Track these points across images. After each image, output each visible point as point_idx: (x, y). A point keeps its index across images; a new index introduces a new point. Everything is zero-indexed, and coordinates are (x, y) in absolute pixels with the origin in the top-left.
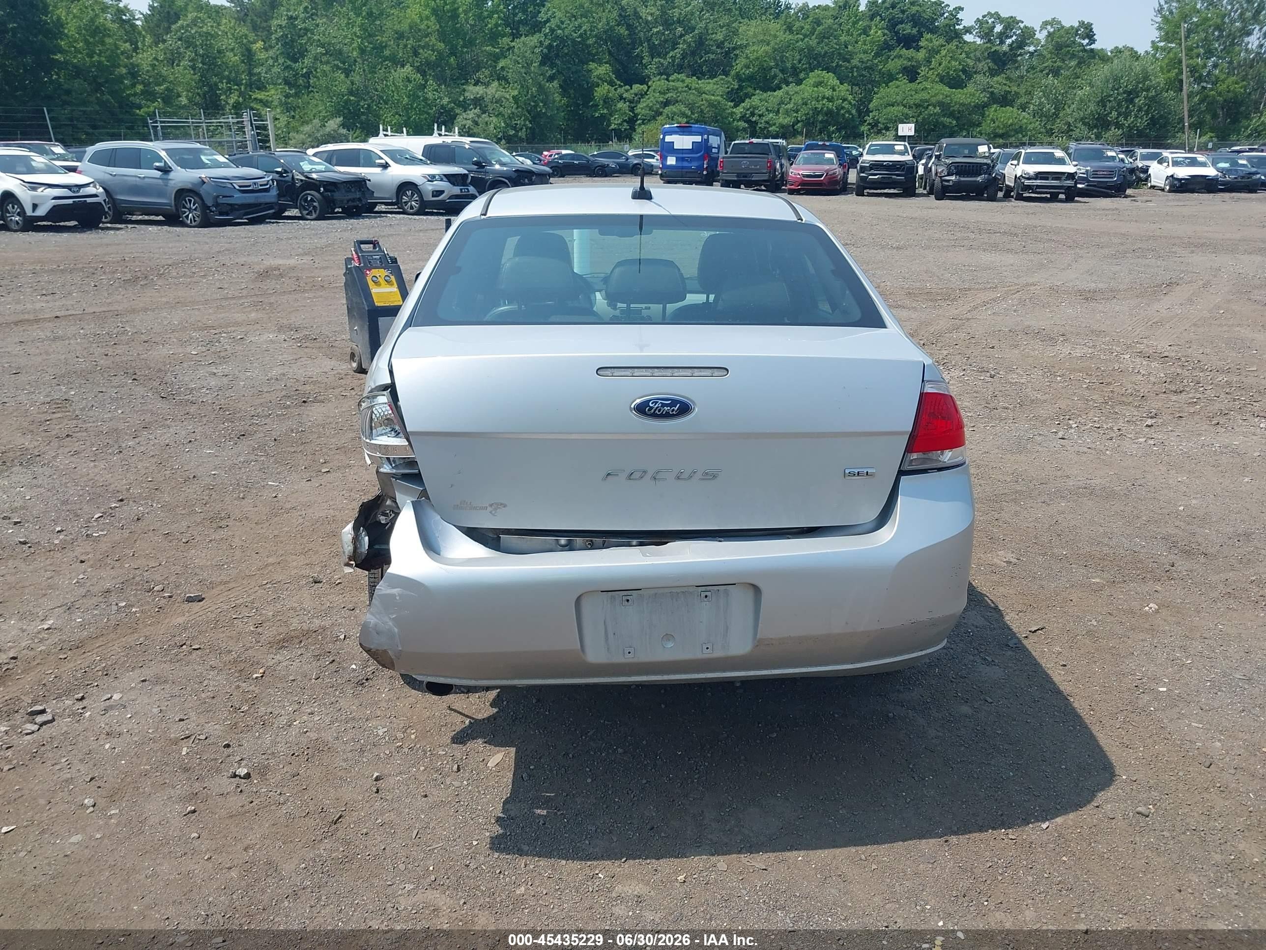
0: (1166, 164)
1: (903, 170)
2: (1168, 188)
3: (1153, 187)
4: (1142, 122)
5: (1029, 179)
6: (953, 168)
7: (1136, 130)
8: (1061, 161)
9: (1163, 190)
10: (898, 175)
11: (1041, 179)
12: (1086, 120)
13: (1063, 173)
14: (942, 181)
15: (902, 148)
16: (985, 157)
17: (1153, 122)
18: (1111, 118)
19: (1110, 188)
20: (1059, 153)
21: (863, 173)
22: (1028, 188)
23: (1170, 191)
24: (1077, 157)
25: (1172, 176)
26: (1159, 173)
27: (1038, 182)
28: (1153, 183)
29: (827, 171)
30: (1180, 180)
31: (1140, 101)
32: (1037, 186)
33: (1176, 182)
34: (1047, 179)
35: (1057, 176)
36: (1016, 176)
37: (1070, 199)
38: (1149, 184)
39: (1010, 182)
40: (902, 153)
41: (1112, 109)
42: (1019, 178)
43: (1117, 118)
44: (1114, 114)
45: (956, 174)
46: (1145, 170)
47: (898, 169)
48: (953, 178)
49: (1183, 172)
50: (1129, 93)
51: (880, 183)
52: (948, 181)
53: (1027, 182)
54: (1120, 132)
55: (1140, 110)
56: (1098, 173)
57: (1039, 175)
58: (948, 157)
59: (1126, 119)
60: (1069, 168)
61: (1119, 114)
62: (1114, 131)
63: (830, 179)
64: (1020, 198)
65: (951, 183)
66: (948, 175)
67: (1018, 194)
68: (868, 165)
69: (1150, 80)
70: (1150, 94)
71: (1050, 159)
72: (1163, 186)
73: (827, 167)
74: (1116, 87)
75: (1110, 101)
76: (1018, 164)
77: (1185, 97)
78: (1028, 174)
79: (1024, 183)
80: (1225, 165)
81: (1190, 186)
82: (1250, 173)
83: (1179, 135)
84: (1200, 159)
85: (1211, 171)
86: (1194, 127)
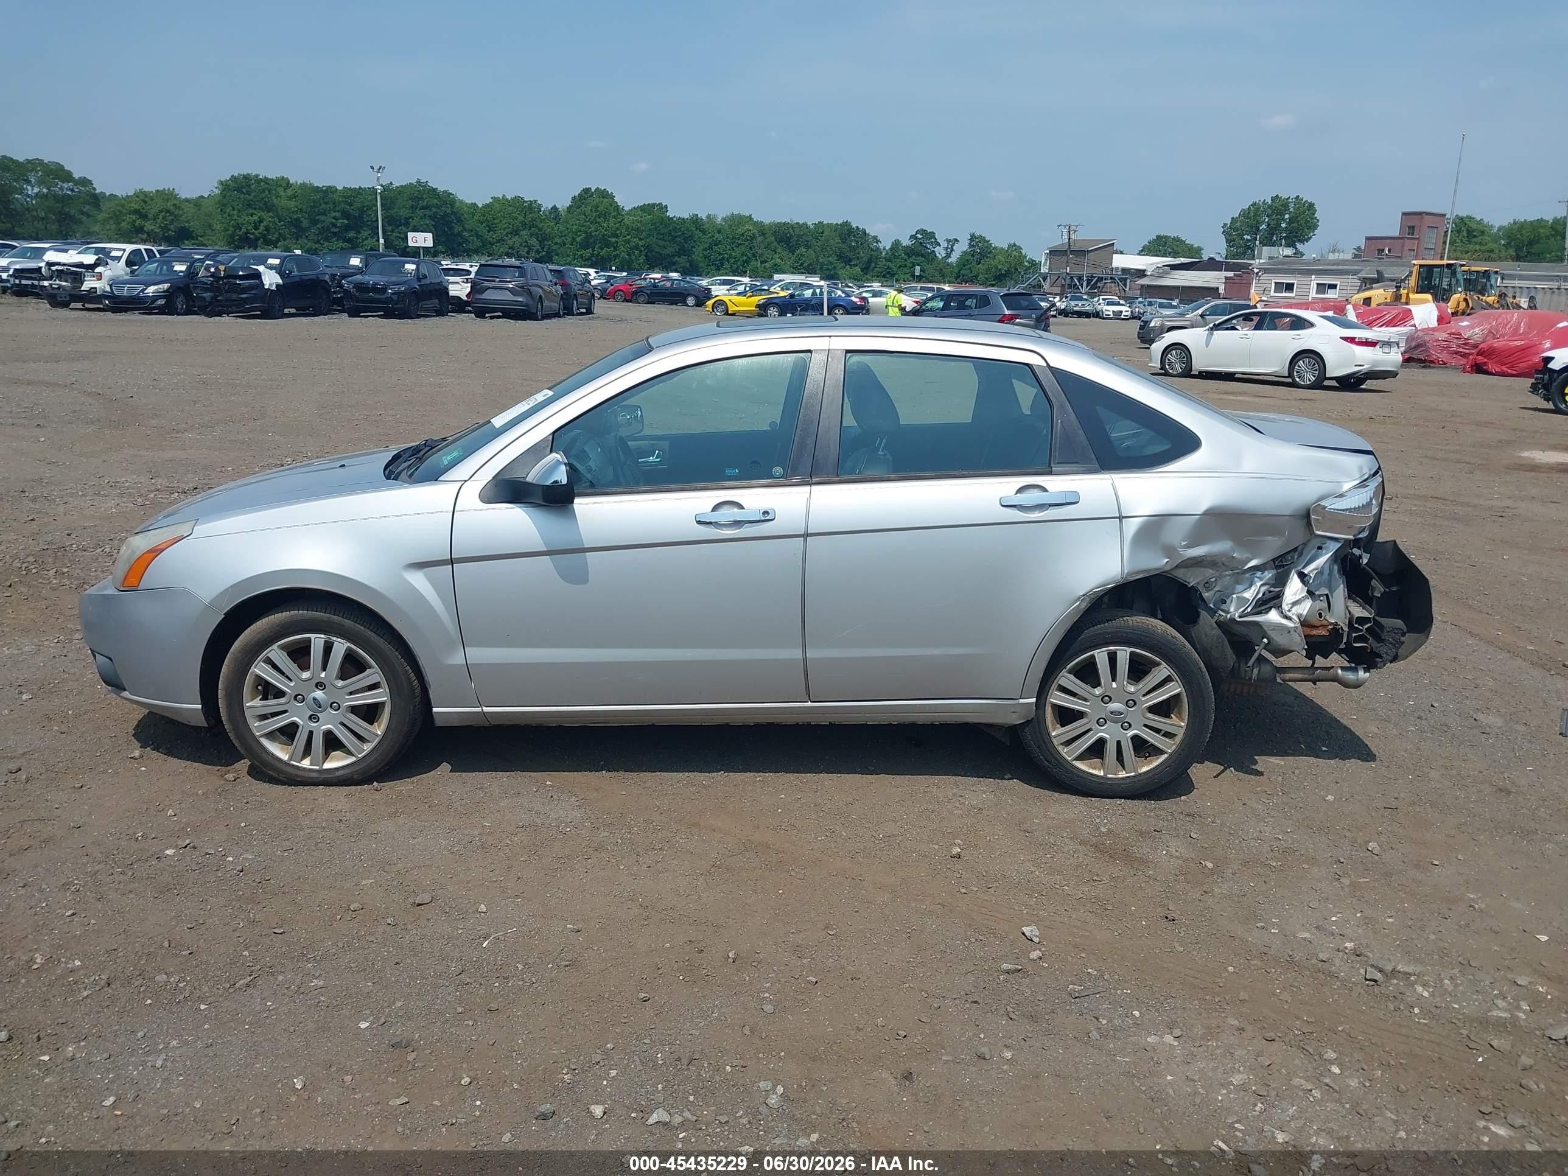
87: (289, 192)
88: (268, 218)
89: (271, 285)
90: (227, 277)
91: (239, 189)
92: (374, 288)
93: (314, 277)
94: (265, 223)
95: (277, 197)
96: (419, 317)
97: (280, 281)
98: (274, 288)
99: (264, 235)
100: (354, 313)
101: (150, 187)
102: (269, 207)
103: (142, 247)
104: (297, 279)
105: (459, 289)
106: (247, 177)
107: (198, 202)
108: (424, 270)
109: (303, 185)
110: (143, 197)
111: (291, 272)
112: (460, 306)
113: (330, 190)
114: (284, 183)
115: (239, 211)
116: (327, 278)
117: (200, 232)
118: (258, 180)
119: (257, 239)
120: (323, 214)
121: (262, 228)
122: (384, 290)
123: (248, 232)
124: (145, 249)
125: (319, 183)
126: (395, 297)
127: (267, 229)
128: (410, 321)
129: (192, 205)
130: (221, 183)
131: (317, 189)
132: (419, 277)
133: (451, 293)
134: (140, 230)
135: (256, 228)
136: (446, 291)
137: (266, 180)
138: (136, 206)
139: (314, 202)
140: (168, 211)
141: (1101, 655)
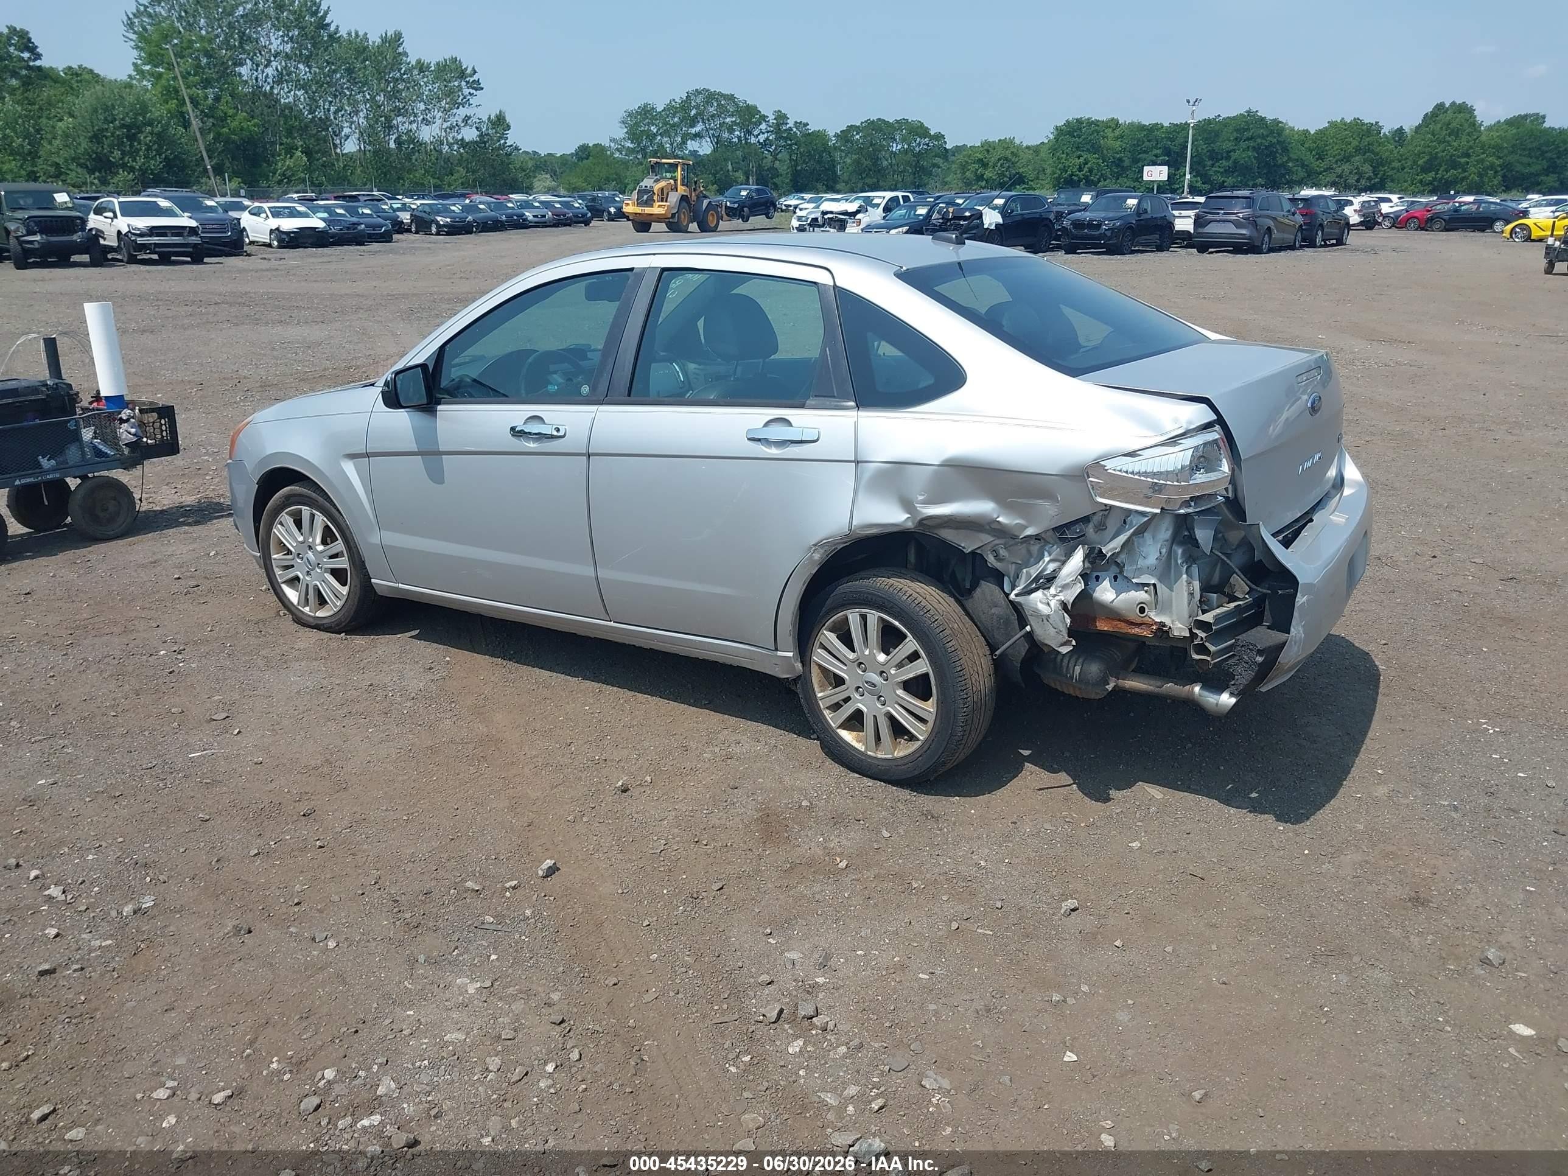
0: (263, 215)
2: (276, 243)
3: (252, 243)
4: (156, 164)
5: (141, 235)
6: (32, 224)
7: (151, 174)
8: (168, 213)
9: (270, 245)
11: (158, 235)
12: (81, 161)
13: (184, 228)
14: (21, 243)
16: (67, 209)
17: (169, 164)
18: (114, 158)
19: (225, 244)
20: (164, 203)
22: (143, 247)
23: (279, 247)
24: (186, 206)
25: (278, 229)
26: (257, 226)
27: (156, 239)
28: (252, 239)
30: (288, 233)
31: (145, 137)
32: (154, 244)
33: (284, 236)
34: (164, 235)
35: (178, 231)
36: (119, 232)
37: (197, 260)
38: (248, 241)
39: (111, 241)
41: (112, 146)
42: (126, 235)
43: (121, 159)
44: (117, 154)
45: (40, 233)
46: (238, 222)
48: (38, 238)
49: (289, 224)
50: (128, 127)
52: (31, 242)
53: (140, 240)
54: (131, 176)
55: (149, 148)
56: (206, 226)
57: (154, 231)
58: (14, 209)
59: (134, 160)
60: (186, 221)
61: (124, 153)
62: (122, 175)
64: (133, 260)
65: (36, 245)
66: (28, 234)
67: (130, 255)
69: (151, 111)
70: (156, 130)
71: (153, 210)
72: (268, 241)
74: (109, 118)
75: (107, 138)
76: (115, 216)
77: (198, 134)
78: (139, 229)
79: (135, 241)
80: (325, 215)
81: (301, 240)
82: (354, 224)
83: (204, 180)
84: (298, 209)
85: (316, 222)
86: (219, 170)
87: (1117, 132)
88: (1093, 159)
89: (990, 224)
90: (955, 218)
91: (1071, 134)
92: (1090, 225)
93: (1037, 216)
94: (1089, 165)
95: (1104, 138)
96: (1133, 252)
97: (1000, 221)
98: (993, 227)
99: (1087, 176)
100: (1071, 250)
101: (994, 138)
102: (1095, 148)
103: (899, 194)
104: (1019, 218)
105: (1184, 222)
106: (1079, 121)
107: (1036, 150)
108: (1147, 205)
109: (1131, 124)
110: (988, 147)
112: (1186, 240)
113: (1156, 127)
114: (1114, 124)
115: (1068, 154)
116: (1052, 217)
117: (1032, 176)
118: (1090, 123)
119: (1080, 181)
120: (1145, 152)
121: (1086, 169)
122: (1099, 226)
123: (1071, 175)
124: (903, 196)
125: (1146, 122)
126: (1109, 233)
127: (1091, 170)
128: (1119, 257)
129: (1031, 152)
130: (1057, 128)
131: (1142, 128)
132: (1139, 211)
133: (1177, 228)
134: (980, 178)
135: (1080, 170)
136: (1171, 225)
137: (1096, 123)
138: (980, 156)
139: (1139, 140)
140: (1006, 159)
141: (853, 617)
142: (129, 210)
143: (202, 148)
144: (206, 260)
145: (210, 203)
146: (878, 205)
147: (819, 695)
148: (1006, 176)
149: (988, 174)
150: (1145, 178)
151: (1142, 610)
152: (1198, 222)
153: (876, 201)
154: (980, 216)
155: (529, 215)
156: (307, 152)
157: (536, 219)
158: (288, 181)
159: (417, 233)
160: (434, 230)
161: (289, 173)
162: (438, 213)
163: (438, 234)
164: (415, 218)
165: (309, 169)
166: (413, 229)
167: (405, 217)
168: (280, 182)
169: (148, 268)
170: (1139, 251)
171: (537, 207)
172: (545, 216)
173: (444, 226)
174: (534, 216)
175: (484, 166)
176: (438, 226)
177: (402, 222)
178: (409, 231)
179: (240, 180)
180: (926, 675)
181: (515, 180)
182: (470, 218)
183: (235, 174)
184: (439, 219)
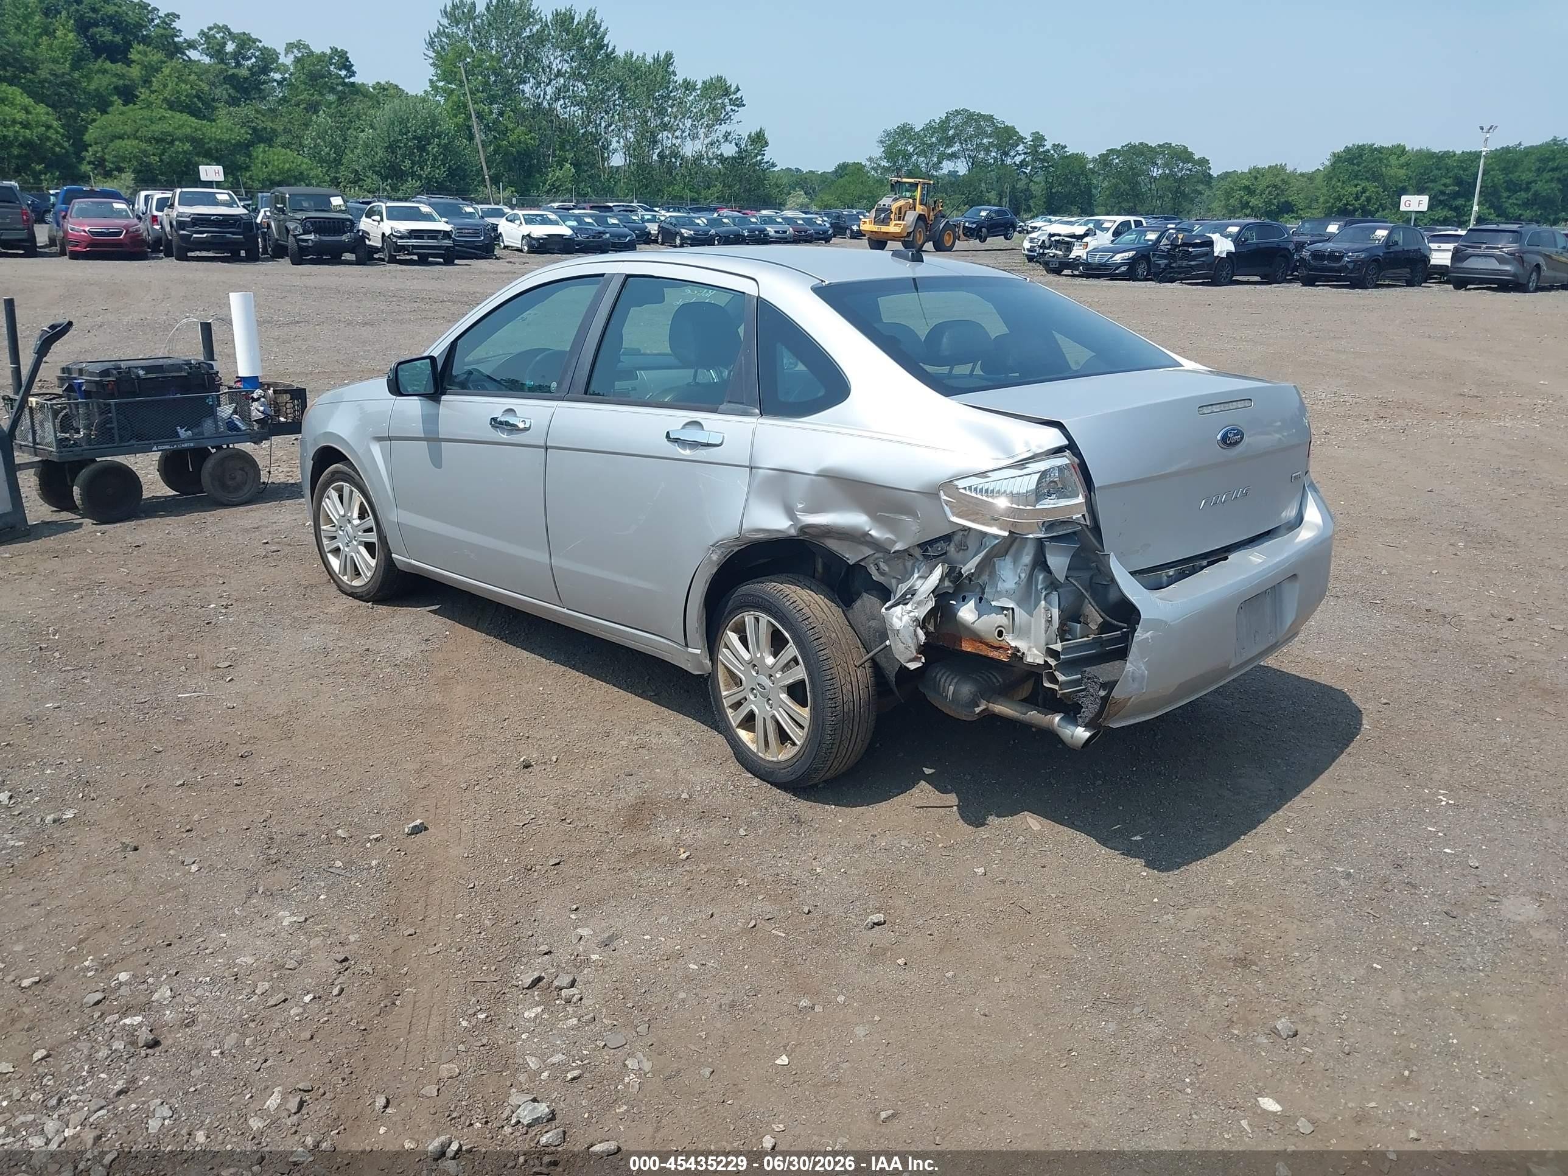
0: (518, 222)
1: (239, 227)
2: (526, 248)
3: (506, 247)
4: (441, 174)
5: (401, 238)
6: (308, 224)
7: (436, 182)
8: (428, 217)
9: (520, 250)
10: (233, 233)
11: (416, 238)
12: (377, 169)
13: (439, 231)
14: (298, 241)
15: (226, 197)
16: (341, 211)
17: (452, 173)
18: (405, 166)
19: (478, 248)
21: (183, 230)
22: (403, 249)
23: (529, 252)
25: (529, 235)
26: (512, 232)
27: (414, 242)
28: (506, 244)
29: (127, 227)
30: (538, 239)
31: (433, 149)
32: (413, 246)
33: (534, 242)
34: (422, 238)
35: (433, 234)
36: (383, 234)
37: (449, 262)
38: (502, 245)
39: (375, 242)
40: (230, 204)
41: (404, 156)
42: (389, 237)
43: (411, 168)
44: (408, 163)
45: (315, 233)
46: (495, 228)
47: (232, 226)
48: (312, 237)
49: (540, 231)
50: (419, 139)
51: (210, 243)
52: (306, 241)
53: (400, 242)
54: (418, 184)
55: (435, 159)
56: (463, 231)
57: (414, 234)
58: (295, 211)
59: (422, 169)
60: (442, 225)
61: (413, 163)
62: (411, 183)
63: (132, 237)
64: (393, 260)
65: (310, 244)
66: (304, 233)
67: (391, 256)
68: (189, 219)
69: (440, 125)
70: (443, 142)
71: (415, 215)
72: (520, 246)
73: (125, 222)
74: (404, 131)
75: (400, 148)
76: (382, 220)
77: (480, 147)
78: (400, 232)
79: (396, 243)
80: (574, 224)
81: (549, 247)
82: (600, 233)
83: (481, 189)
84: (550, 217)
85: (564, 230)
86: (495, 180)
87: (1403, 160)
88: (1372, 188)
89: (1221, 252)
90: (1184, 244)
91: (1350, 161)
92: (1333, 257)
93: (1274, 245)
94: (1367, 194)
95: (1386, 166)
96: (1377, 286)
97: (1233, 249)
98: (1224, 255)
99: (1364, 206)
100: (1309, 282)
101: (1264, 164)
102: (1376, 177)
104: (1254, 247)
105: (1441, 256)
106: (1361, 148)
107: (1311, 177)
108: (1399, 237)
109: (1420, 151)
110: (1256, 174)
111: (1246, 240)
112: (1442, 274)
113: (1447, 155)
114: (1400, 151)
115: (1344, 182)
116: (1291, 247)
118: (1372, 149)
119: (1355, 210)
120: (1433, 181)
121: (1363, 198)
122: (1341, 257)
123: (1346, 205)
124: (1135, 221)
125: (1436, 149)
126: (1351, 266)
127: (1368, 200)
128: (1360, 291)
129: (1305, 179)
130: (1334, 154)
131: (1431, 155)
132: (1389, 242)
133: (1433, 262)
134: (1246, 205)
135: (1357, 199)
136: (1426, 259)
137: (1380, 150)
138: (1247, 183)
139: (1426, 169)
140: (1275, 186)
141: (749, 618)
142: (394, 215)
143: (483, 159)
144: (456, 261)
145: (469, 209)
146: (1108, 229)
147: (724, 693)
148: (1274, 205)
149: (1253, 202)
150: (1403, 208)
151: (1000, 634)
152: (1457, 255)
153: (1106, 225)
154: (1210, 243)
155: (771, 230)
156: (576, 165)
157: (778, 235)
158: (555, 191)
159: (662, 244)
160: (678, 242)
161: (558, 184)
162: (683, 225)
163: (682, 246)
164: (661, 230)
165: (576, 180)
166: (660, 240)
167: (653, 228)
168: (548, 192)
169: (404, 267)
170: (1388, 286)
171: (780, 223)
172: (786, 232)
173: (688, 238)
174: (776, 232)
175: (740, 181)
176: (683, 238)
177: (650, 233)
178: (656, 242)
179: (513, 189)
180: (803, 681)
181: (769, 196)
182: (713, 232)
183: (511, 183)
184: (683, 231)
